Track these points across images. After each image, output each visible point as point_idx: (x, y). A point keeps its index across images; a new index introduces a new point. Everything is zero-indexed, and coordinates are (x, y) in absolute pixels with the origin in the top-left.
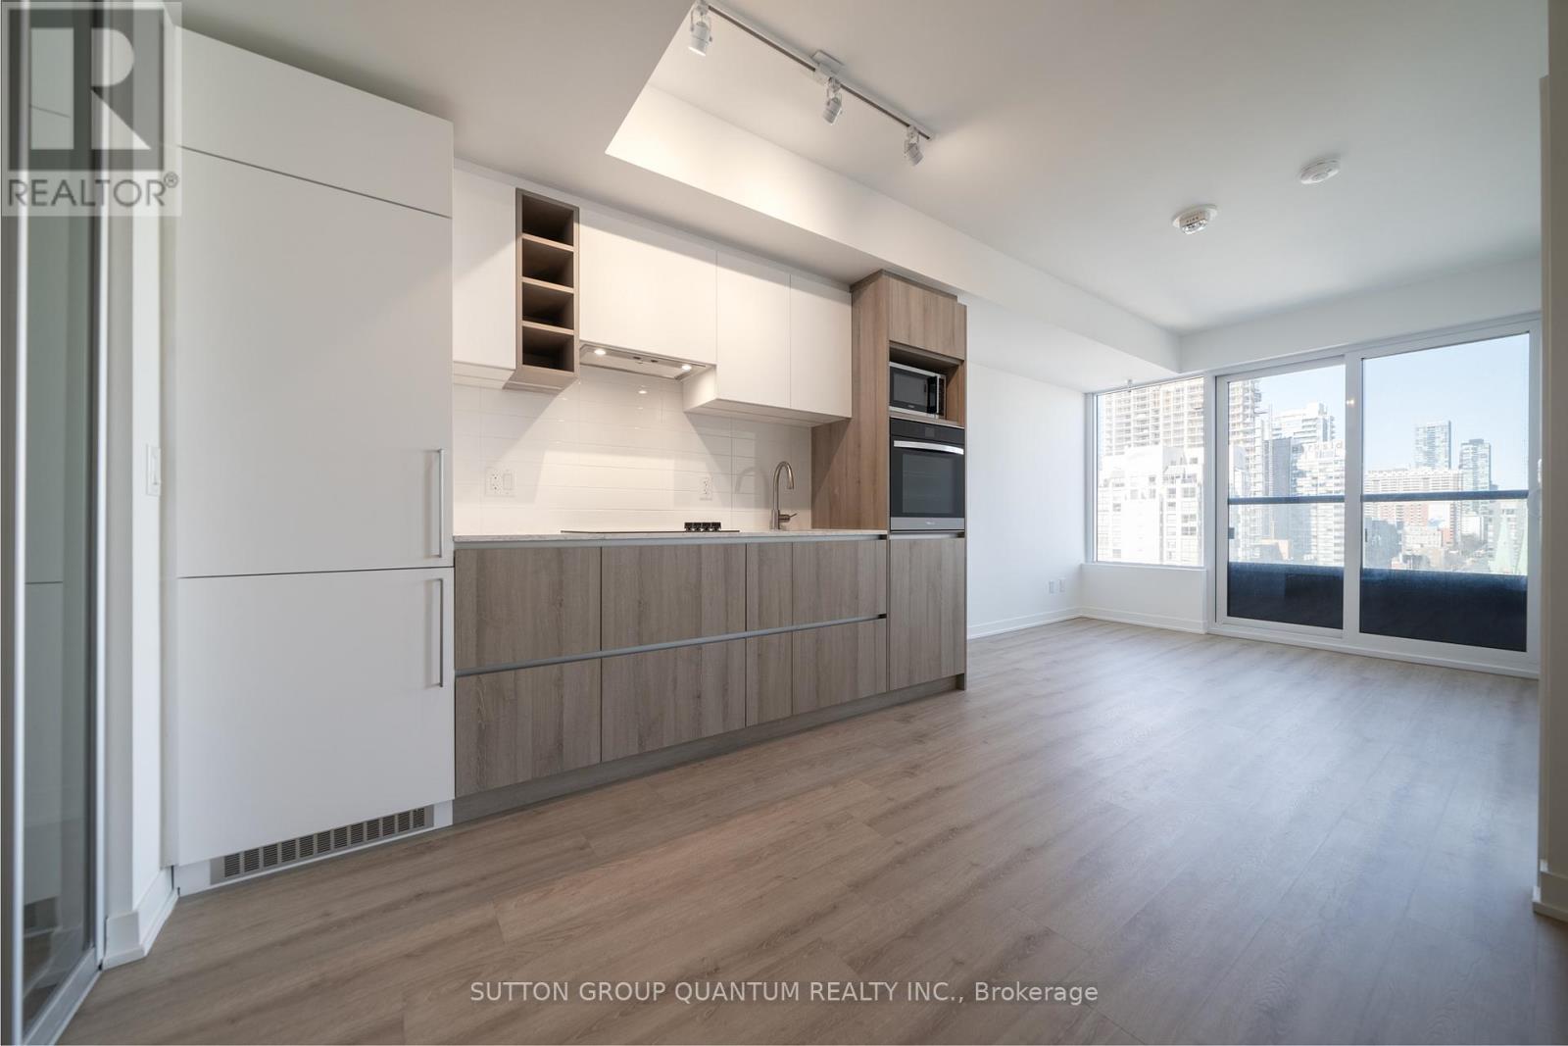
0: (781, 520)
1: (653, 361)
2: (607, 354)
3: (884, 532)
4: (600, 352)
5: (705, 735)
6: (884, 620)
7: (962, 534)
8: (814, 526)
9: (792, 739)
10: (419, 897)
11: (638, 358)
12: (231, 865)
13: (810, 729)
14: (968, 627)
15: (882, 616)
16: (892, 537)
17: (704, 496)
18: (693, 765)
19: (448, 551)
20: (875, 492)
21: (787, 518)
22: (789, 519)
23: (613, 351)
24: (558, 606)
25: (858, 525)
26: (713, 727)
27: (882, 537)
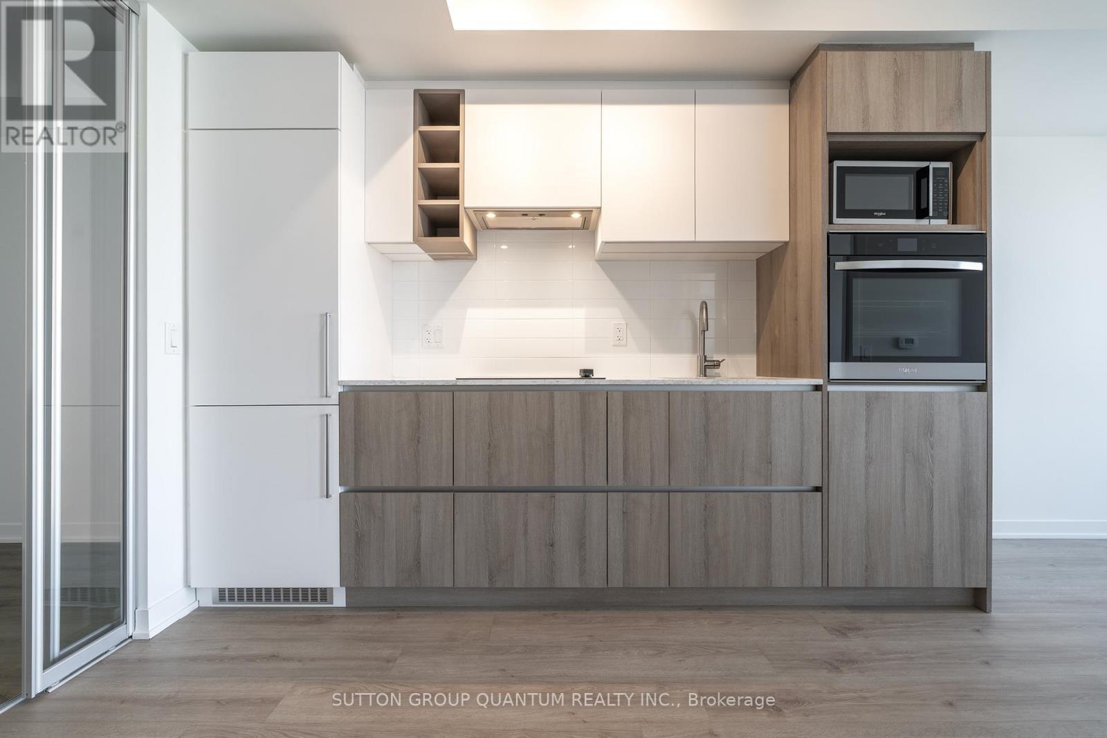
0: (708, 366)
1: (541, 215)
2: (497, 216)
3: (820, 382)
4: (491, 216)
5: (558, 585)
6: (819, 494)
7: (982, 386)
8: (758, 374)
9: (666, 614)
10: (274, 657)
11: (526, 215)
12: (222, 594)
13: (700, 608)
14: (995, 520)
15: (817, 489)
16: (831, 388)
17: (617, 343)
18: (546, 613)
19: (335, 391)
20: (811, 330)
21: (717, 365)
22: (719, 365)
23: (501, 212)
24: (416, 442)
25: (795, 373)
26: (568, 578)
27: (817, 388)
